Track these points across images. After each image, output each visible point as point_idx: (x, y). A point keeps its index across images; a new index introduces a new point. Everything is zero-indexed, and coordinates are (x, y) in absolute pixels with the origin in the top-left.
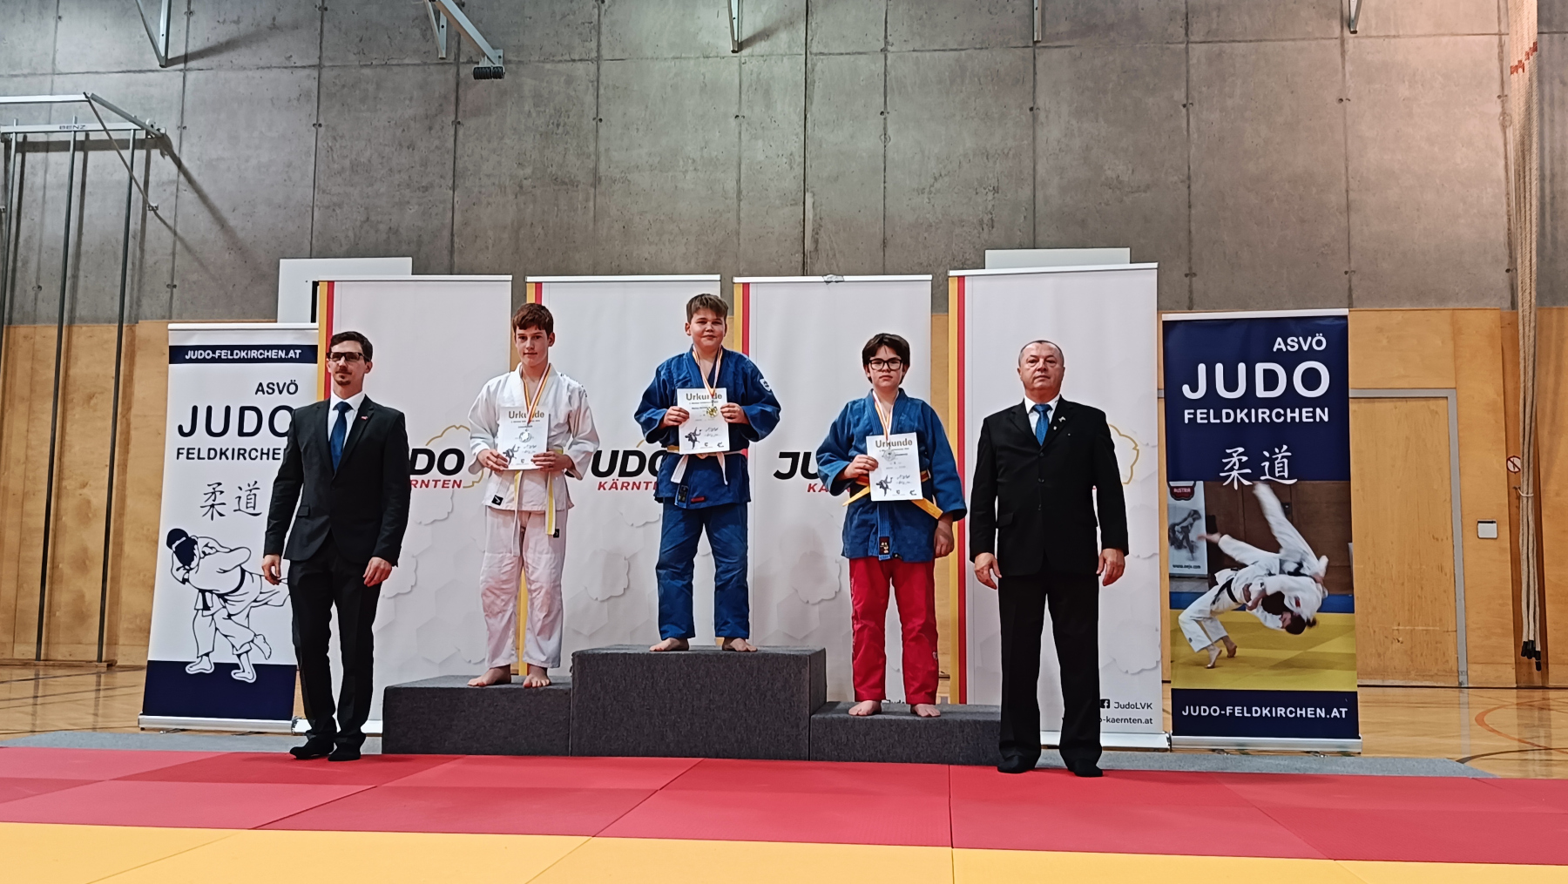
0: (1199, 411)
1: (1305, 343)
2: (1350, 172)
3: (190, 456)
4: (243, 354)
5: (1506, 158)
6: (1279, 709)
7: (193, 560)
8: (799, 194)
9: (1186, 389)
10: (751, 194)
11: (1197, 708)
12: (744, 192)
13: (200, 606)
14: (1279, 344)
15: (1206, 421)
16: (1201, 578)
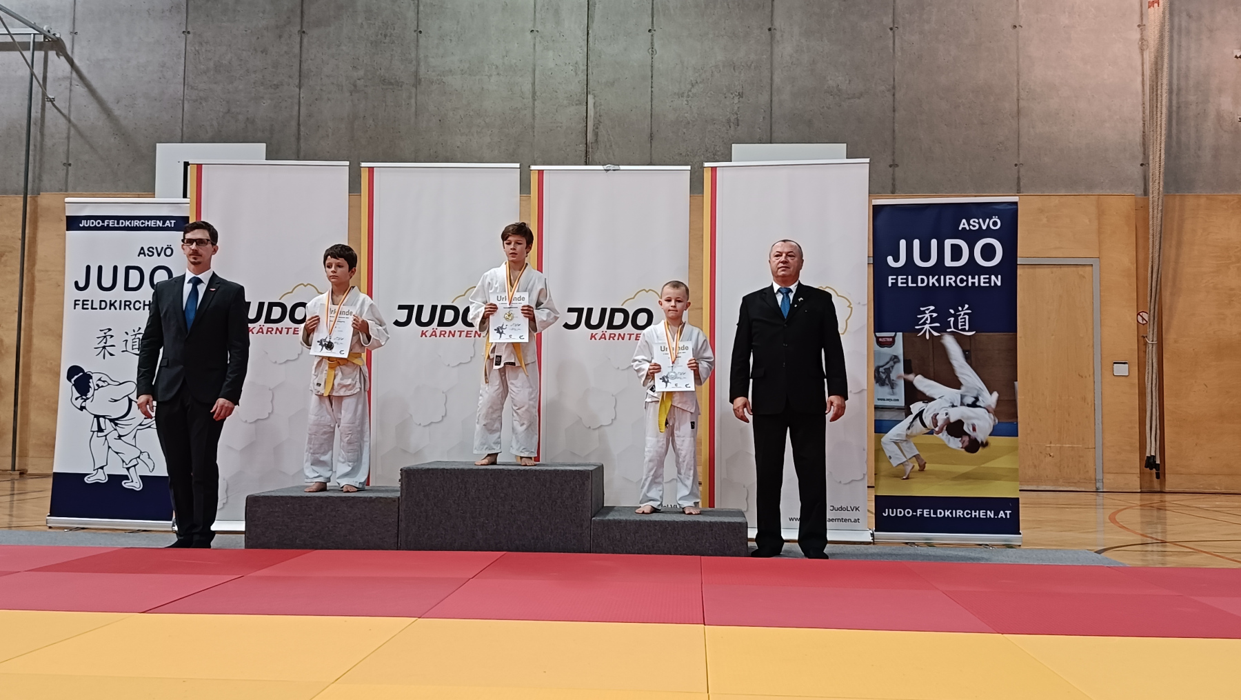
0: (900, 277)
1: (984, 224)
2: (1020, 84)
3: (85, 307)
4: (128, 223)
5: (1143, 75)
6: (958, 511)
7: (89, 391)
8: (583, 95)
9: (890, 259)
10: (544, 95)
11: (895, 510)
12: (538, 94)
13: (95, 428)
14: (964, 224)
15: (905, 285)
16: (899, 409)
